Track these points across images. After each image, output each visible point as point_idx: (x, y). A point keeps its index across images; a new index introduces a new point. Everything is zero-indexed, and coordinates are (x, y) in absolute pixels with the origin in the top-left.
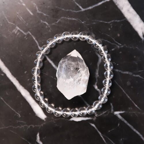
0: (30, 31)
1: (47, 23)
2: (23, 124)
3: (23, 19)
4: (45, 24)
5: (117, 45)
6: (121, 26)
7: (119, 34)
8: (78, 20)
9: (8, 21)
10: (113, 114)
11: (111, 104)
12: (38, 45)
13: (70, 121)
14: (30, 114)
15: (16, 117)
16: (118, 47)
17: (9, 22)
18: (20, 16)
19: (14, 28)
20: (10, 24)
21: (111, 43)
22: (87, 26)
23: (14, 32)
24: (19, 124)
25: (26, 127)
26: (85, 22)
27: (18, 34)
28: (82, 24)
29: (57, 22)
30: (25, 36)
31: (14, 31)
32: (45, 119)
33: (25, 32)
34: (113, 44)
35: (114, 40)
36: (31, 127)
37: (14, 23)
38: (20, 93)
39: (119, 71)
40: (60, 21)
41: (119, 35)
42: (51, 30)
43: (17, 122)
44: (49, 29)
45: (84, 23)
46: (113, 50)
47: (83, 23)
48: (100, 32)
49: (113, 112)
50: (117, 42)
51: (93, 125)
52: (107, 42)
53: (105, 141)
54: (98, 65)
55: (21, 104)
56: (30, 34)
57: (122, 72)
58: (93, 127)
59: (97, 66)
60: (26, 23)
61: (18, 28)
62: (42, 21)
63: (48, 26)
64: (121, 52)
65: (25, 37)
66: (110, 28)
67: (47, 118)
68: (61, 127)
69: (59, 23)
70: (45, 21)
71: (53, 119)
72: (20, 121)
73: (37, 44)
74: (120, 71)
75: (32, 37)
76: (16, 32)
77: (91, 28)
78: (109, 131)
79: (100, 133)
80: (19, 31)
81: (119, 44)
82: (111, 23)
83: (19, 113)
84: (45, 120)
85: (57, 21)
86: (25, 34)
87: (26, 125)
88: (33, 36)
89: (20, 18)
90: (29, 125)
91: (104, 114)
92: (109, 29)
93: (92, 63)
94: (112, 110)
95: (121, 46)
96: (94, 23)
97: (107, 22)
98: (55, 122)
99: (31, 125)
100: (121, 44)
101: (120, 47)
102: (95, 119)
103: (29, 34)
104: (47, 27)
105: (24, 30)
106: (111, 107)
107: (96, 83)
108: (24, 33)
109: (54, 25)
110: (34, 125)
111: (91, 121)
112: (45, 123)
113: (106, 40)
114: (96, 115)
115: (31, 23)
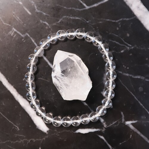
0: (28, 33)
1: (47, 24)
2: (22, 138)
3: (20, 20)
4: (45, 24)
5: (126, 46)
6: (130, 25)
7: (129, 33)
8: (82, 19)
9: (3, 22)
10: (124, 124)
11: (122, 113)
13: (76, 133)
14: (30, 126)
15: (15, 131)
16: (128, 48)
17: (4, 23)
18: (17, 16)
19: (10, 29)
20: (5, 25)
21: (120, 44)
22: (92, 25)
23: (11, 34)
24: (18, 138)
25: (25, 142)
26: (90, 21)
27: (14, 36)
28: (87, 23)
29: (59, 22)
30: (22, 38)
31: (10, 32)
33: (22, 34)
34: (122, 45)
35: (124, 41)
36: (31, 141)
37: (10, 24)
38: (18, 103)
39: (129, 75)
40: (61, 21)
41: (128, 35)
43: (16, 136)
44: (49, 30)
45: (89, 22)
46: (122, 51)
47: (88, 22)
48: (107, 32)
49: (125, 122)
50: (126, 43)
51: (102, 137)
52: (115, 43)
55: (20, 115)
56: (29, 36)
57: (133, 77)
58: (102, 139)
60: (24, 24)
61: (15, 30)
62: (41, 21)
63: (48, 27)
64: (131, 54)
65: (23, 40)
66: (119, 27)
67: (49, 130)
68: (65, 140)
69: (60, 23)
70: (44, 21)
71: (56, 132)
72: (18, 135)
74: (131, 75)
75: (31, 40)
76: (12, 35)
77: (97, 27)
78: (120, 144)
79: (110, 147)
80: (15, 32)
81: (129, 45)
82: (119, 22)
83: (18, 126)
84: (47, 133)
85: (58, 21)
86: (23, 36)
87: (26, 140)
88: (31, 38)
89: (17, 18)
90: (29, 139)
91: (114, 124)
92: (118, 29)
93: (98, 67)
94: (123, 120)
95: (131, 47)
96: (101, 22)
97: (114, 21)
98: (58, 135)
99: (32, 139)
100: (131, 45)
101: (131, 48)
102: (104, 130)
103: (27, 36)
104: (47, 27)
105: (21, 32)
106: (121, 116)
107: (104, 90)
108: (21, 35)
109: (55, 26)
110: (35, 139)
111: (100, 133)
112: (47, 137)
113: (113, 40)
114: (105, 126)
115: (29, 24)
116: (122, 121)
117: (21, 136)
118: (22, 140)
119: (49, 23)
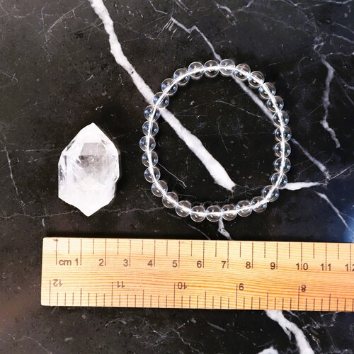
0: (197, 26)
1: (228, 10)
3: (182, 3)
4: (225, 10)
9: (155, 8)
12: (213, 50)
13: (280, 190)
14: (204, 180)
17: (156, 11)
19: (167, 20)
20: (159, 13)
21: (350, 41)
22: (303, 11)
23: (168, 29)
26: (300, 3)
27: (174, 32)
28: (295, 7)
30: (188, 34)
31: (167, 25)
32: (233, 188)
33: (187, 28)
36: (207, 205)
37: (166, 11)
38: (183, 143)
40: (252, 5)
42: (236, 23)
43: (181, 197)
44: (232, 19)
45: (298, 5)
47: (296, 5)
48: (328, 21)
51: (323, 196)
52: (342, 39)
53: (346, 224)
54: (328, 84)
55: (187, 163)
56: (198, 30)
58: (323, 199)
59: (325, 86)
60: (189, 11)
61: (175, 21)
62: (218, 5)
63: (230, 15)
65: (188, 37)
66: (348, 13)
67: (236, 186)
69: (250, 7)
70: (224, 5)
71: (248, 189)
72: (185, 195)
73: (211, 49)
75: (202, 37)
77: (312, 14)
79: (337, 211)
80: (175, 24)
82: (347, 4)
83: (183, 181)
84: (232, 191)
85: (246, 5)
86: (188, 31)
87: (198, 203)
88: (202, 34)
90: (203, 202)
91: (343, 174)
92: (346, 15)
93: (315, 80)
96: (317, 5)
97: (340, 3)
98: (251, 194)
99: (208, 202)
102: (326, 184)
103: (195, 30)
104: (228, 16)
105: (185, 25)
107: (325, 118)
108: (186, 29)
109: (242, 13)
110: (213, 201)
111: (320, 189)
112: (232, 197)
113: (340, 35)
114: (328, 178)
115: (198, 10)
117: (190, 197)
118: (192, 203)
119: (231, 9)
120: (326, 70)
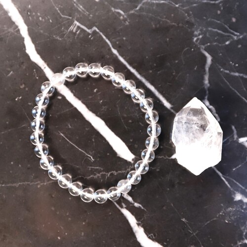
0: (96, 27)
1: (122, 12)
3: (83, 9)
4: (119, 13)
5: (232, 35)
6: (236, 6)
7: (235, 17)
8: (169, 3)
9: (61, 14)
10: (237, 142)
11: (233, 127)
12: (111, 46)
13: (172, 159)
14: (108, 154)
15: (87, 161)
16: (235, 38)
17: (62, 16)
18: (79, 5)
19: (71, 23)
20: (64, 18)
21: (224, 33)
22: (184, 10)
23: (73, 30)
24: (93, 172)
25: (103, 176)
26: (181, 4)
27: (78, 32)
28: (176, 8)
29: (138, 8)
30: (89, 34)
31: (72, 28)
32: (133, 160)
33: (89, 29)
34: (226, 34)
35: (228, 28)
36: (112, 174)
37: (70, 16)
38: (88, 124)
39: (239, 74)
40: (141, 7)
41: (234, 20)
42: (129, 23)
43: (90, 169)
44: (125, 20)
45: (179, 6)
46: (227, 43)
47: (177, 6)
48: (205, 18)
49: (237, 139)
50: (232, 31)
52: (217, 32)
53: (228, 185)
54: (207, 69)
55: (93, 140)
56: (98, 30)
57: (244, 76)
59: (205, 71)
60: (89, 15)
61: (78, 24)
62: (113, 9)
63: (123, 17)
64: (240, 46)
65: (90, 36)
66: (220, 10)
67: (135, 158)
68: (158, 170)
69: (140, 9)
70: (117, 9)
72: (93, 167)
73: (109, 46)
74: (241, 75)
75: (101, 36)
77: (191, 12)
78: (234, 169)
79: (220, 174)
80: (79, 27)
81: (236, 33)
82: (220, 3)
83: (91, 155)
84: (132, 162)
85: (136, 8)
86: (89, 31)
87: (104, 173)
88: (101, 34)
89: (80, 8)
90: (108, 172)
92: (219, 12)
93: (196, 67)
94: (236, 137)
95: (239, 36)
96: (195, 5)
97: (214, 2)
99: (112, 172)
100: (238, 34)
101: (239, 38)
103: (95, 31)
104: (122, 17)
105: (86, 26)
106: (233, 131)
107: (206, 97)
108: (87, 30)
109: (133, 14)
110: (117, 171)
113: (215, 29)
115: (97, 14)
116: (234, 138)
117: (97, 169)
118: (99, 173)
119: (124, 12)
120: (205, 58)
